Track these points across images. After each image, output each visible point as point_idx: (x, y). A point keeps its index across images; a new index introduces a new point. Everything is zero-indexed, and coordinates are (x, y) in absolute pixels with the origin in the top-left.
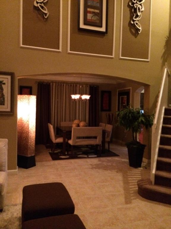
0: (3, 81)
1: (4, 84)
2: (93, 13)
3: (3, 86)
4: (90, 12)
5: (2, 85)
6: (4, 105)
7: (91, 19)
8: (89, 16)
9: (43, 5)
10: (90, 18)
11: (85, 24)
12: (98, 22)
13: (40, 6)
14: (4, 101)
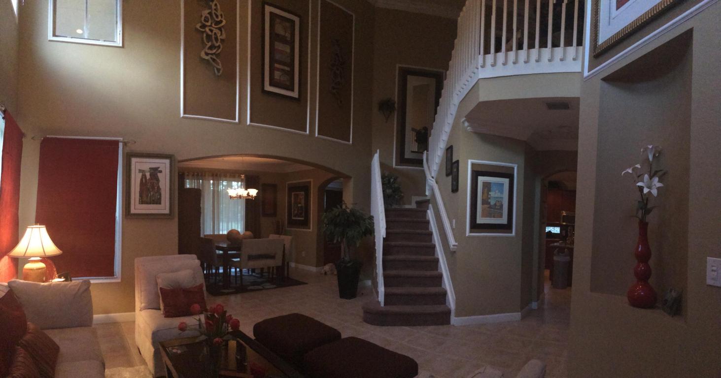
0: (159, 168)
1: (161, 172)
2: (283, 70)
3: (159, 175)
4: (278, 70)
5: (157, 174)
6: (160, 203)
7: (280, 79)
8: (277, 75)
9: (214, 57)
10: (278, 78)
11: (271, 84)
12: (288, 83)
13: (211, 58)
14: (160, 199)
